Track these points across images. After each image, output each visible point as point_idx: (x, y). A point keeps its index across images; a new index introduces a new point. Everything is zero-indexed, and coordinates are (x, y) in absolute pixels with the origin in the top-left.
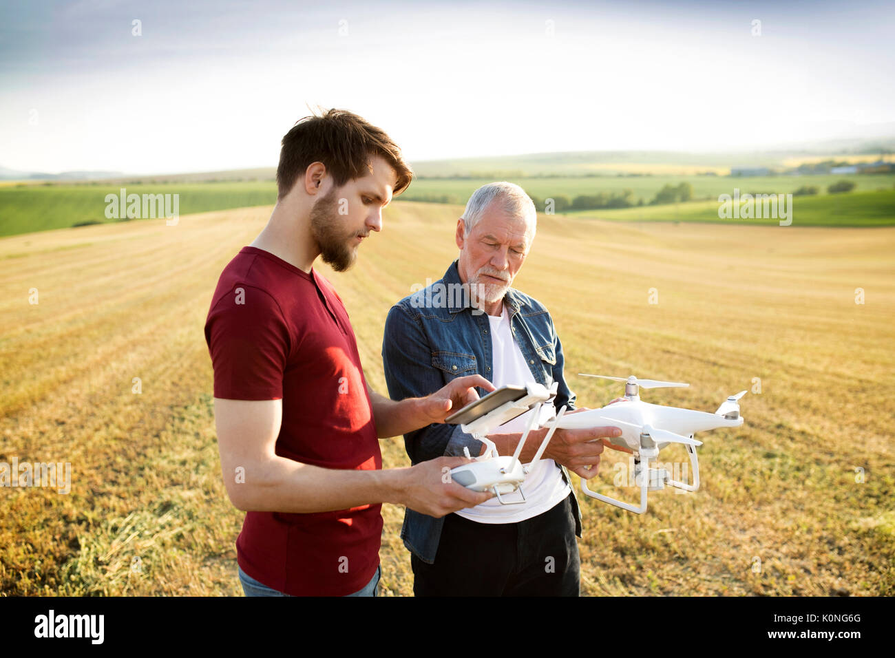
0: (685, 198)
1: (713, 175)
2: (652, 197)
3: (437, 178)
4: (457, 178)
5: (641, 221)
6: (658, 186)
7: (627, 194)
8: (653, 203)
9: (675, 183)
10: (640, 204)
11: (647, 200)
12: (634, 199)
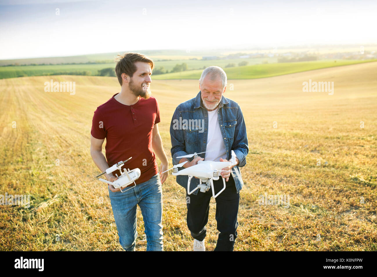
0: (185, 70)
1: (196, 59)
2: (172, 69)
3: (81, 64)
4: (89, 63)
5: (166, 80)
6: (174, 65)
7: (162, 68)
8: (172, 72)
9: (180, 63)
10: (167, 72)
11: (169, 71)
12: (164, 70)
